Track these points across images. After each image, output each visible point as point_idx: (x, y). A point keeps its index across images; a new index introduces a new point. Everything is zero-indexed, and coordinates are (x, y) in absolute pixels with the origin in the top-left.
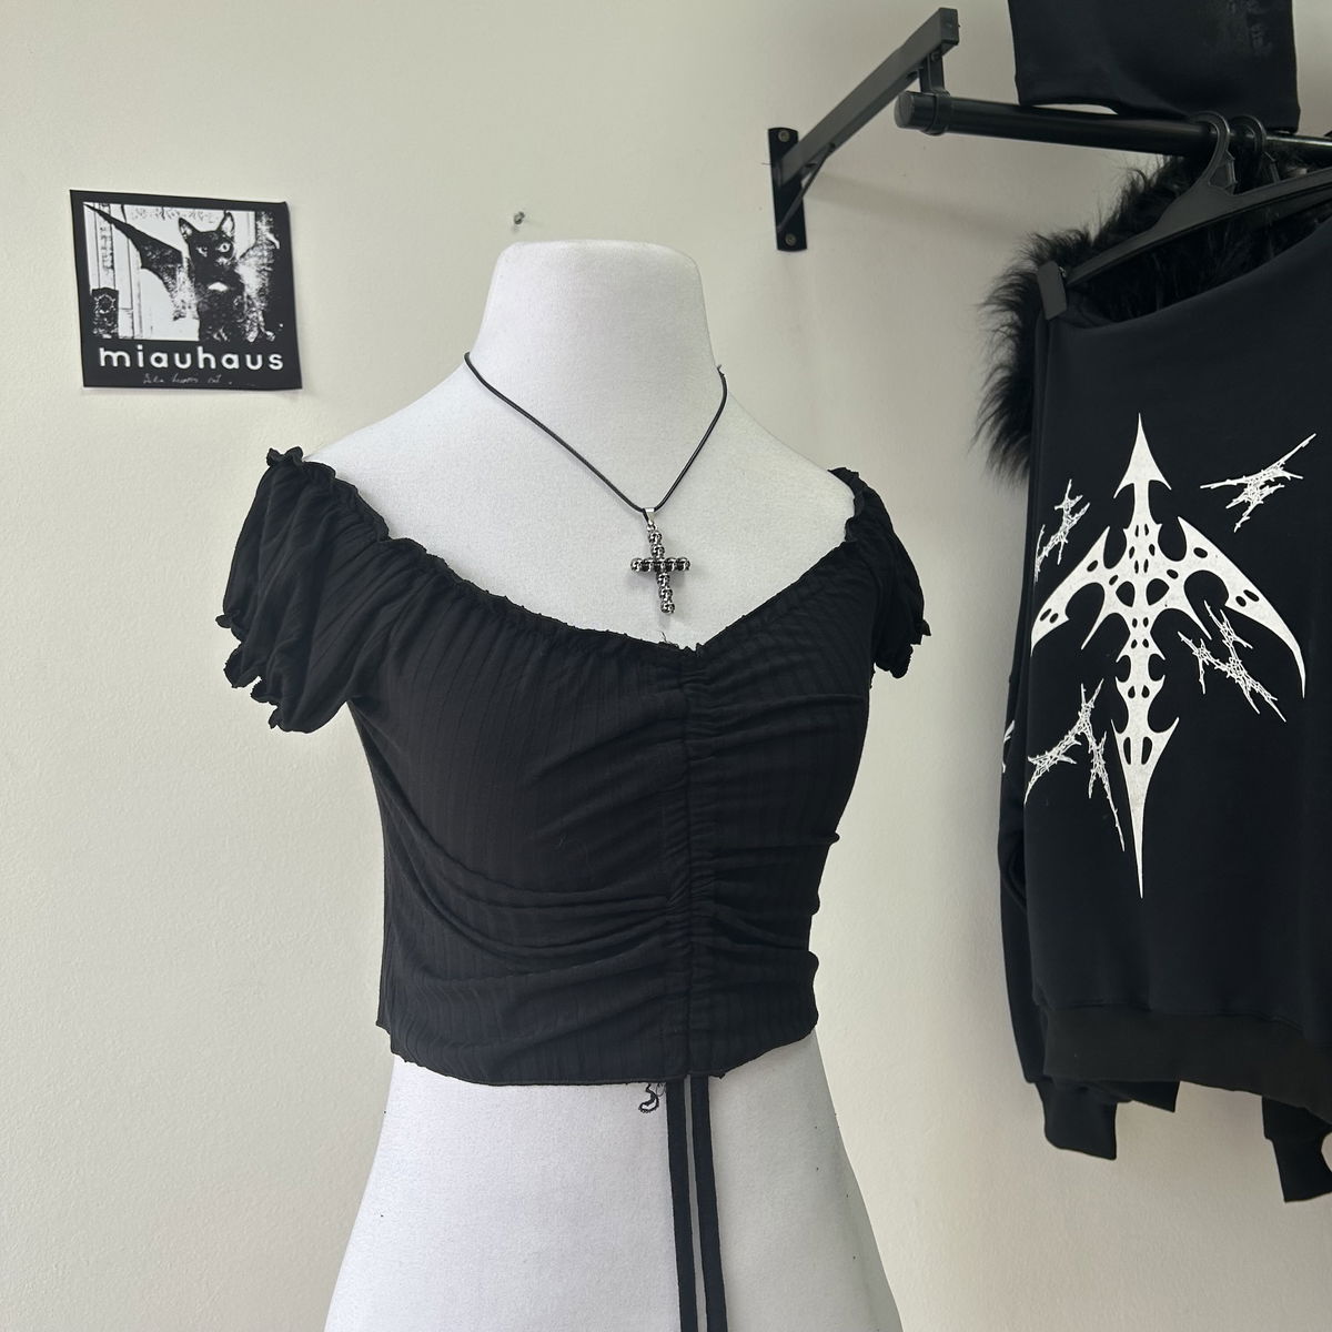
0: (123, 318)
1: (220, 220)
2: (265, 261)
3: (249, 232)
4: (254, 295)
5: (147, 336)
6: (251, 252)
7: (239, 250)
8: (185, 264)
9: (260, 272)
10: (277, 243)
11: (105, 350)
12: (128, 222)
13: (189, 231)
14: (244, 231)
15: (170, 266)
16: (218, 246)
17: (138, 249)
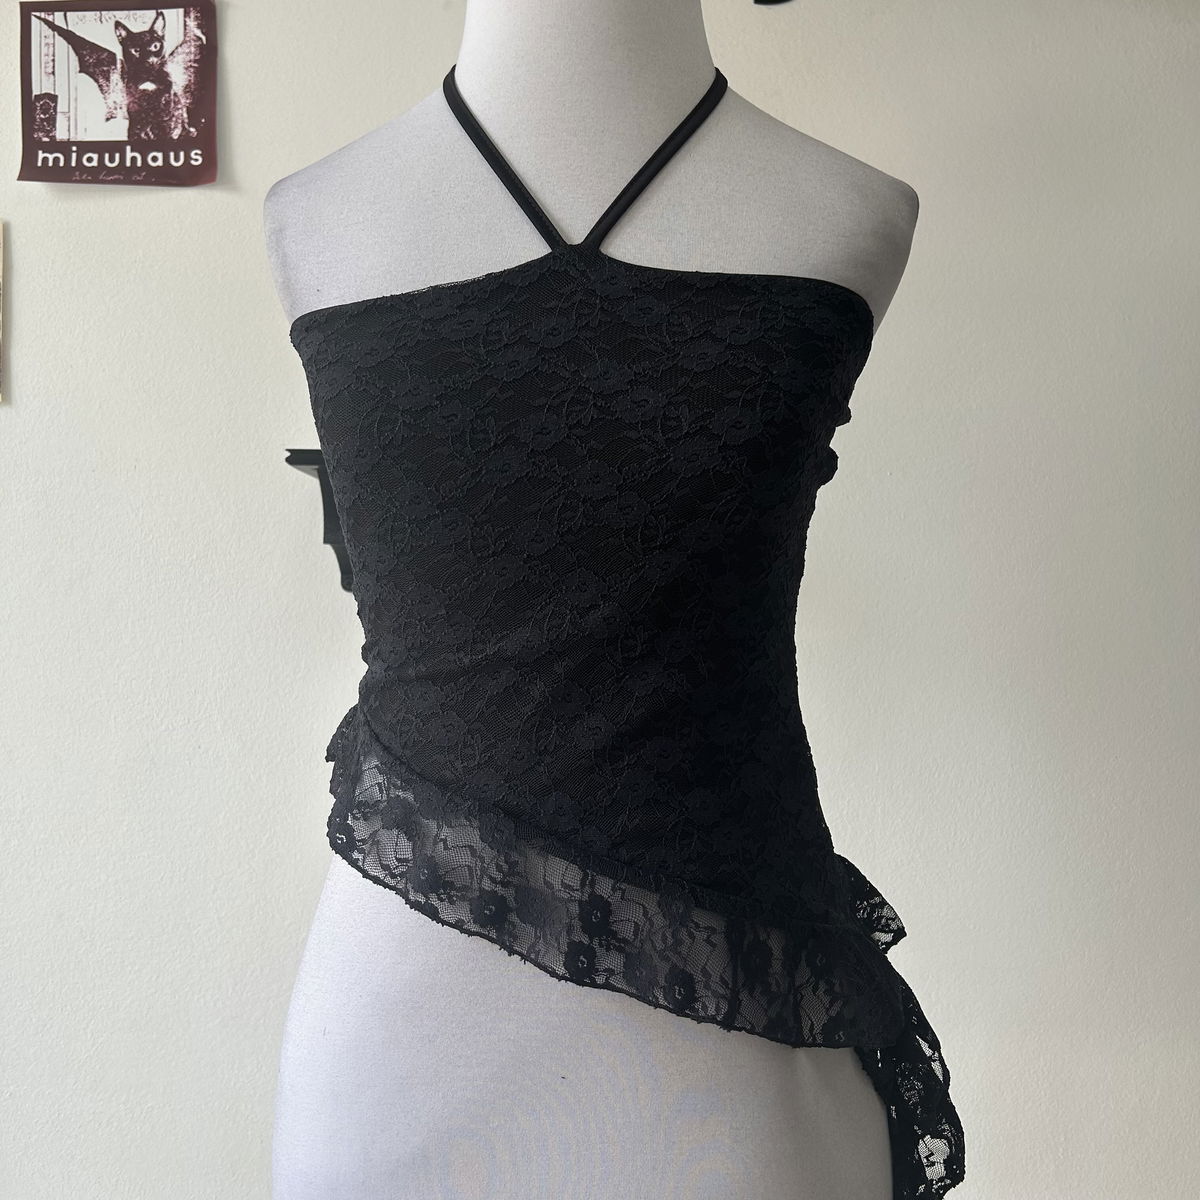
0: (61, 121)
1: (152, 20)
2: (192, 57)
3: (178, 32)
4: (180, 92)
5: (80, 138)
6: (180, 49)
7: (167, 50)
8: (119, 66)
9: (186, 69)
10: (204, 38)
11: (44, 152)
12: (70, 29)
13: (124, 33)
14: (174, 29)
15: (105, 69)
16: (150, 46)
17: (77, 54)
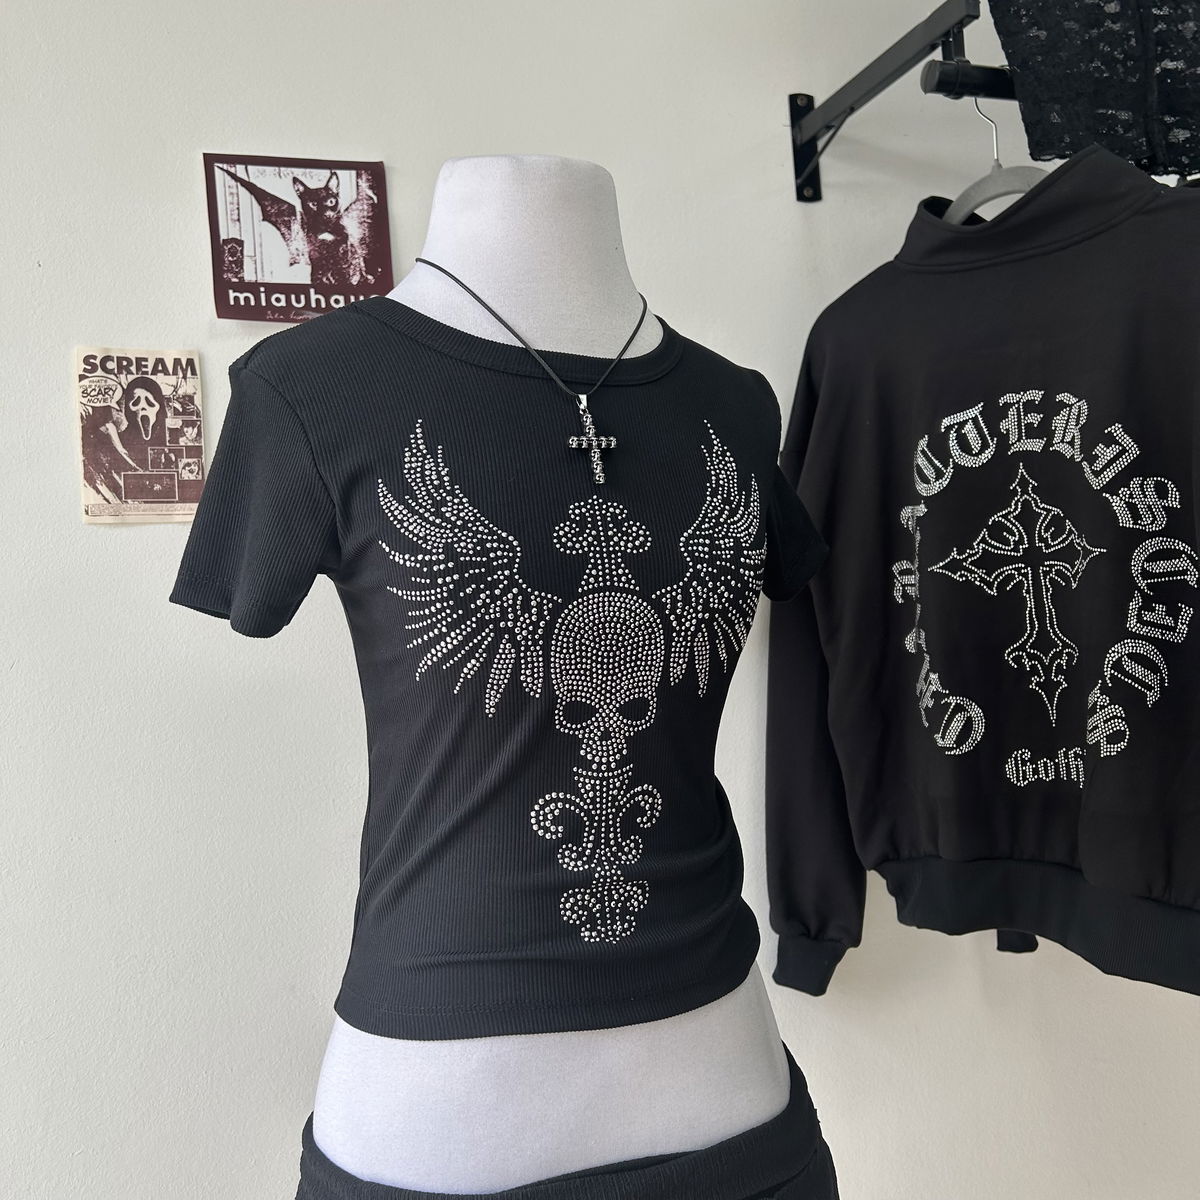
0: (248, 264)
1: (327, 178)
2: (365, 213)
3: (351, 187)
4: (356, 244)
5: (268, 279)
6: (353, 206)
7: (342, 206)
8: (299, 217)
9: (361, 223)
10: (375, 198)
11: (234, 291)
12: (252, 180)
13: (301, 188)
14: (348, 188)
15: (286, 219)
16: (326, 201)
17: (260, 204)
